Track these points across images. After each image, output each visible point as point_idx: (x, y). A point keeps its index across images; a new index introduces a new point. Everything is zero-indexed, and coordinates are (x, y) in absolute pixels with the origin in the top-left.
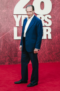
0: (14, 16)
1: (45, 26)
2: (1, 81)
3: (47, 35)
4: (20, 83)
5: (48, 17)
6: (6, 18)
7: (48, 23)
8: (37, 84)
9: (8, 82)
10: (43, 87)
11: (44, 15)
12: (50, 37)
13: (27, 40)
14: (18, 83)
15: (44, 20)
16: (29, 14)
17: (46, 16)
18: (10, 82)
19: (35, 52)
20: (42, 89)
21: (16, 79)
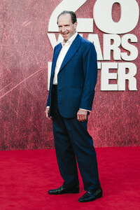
0: (48, 34)
1: (123, 61)
2: (17, 186)
3: (127, 81)
4: (62, 192)
5: (129, 40)
6: (31, 41)
7: (129, 53)
8: (100, 196)
9: (32, 189)
10: (116, 202)
11: (121, 35)
12: (133, 86)
13: (60, 90)
14: (57, 193)
15: (121, 47)
16: (63, 31)
17: (126, 37)
18: (37, 189)
19: (80, 116)
20: (114, 207)
21: (51, 183)
